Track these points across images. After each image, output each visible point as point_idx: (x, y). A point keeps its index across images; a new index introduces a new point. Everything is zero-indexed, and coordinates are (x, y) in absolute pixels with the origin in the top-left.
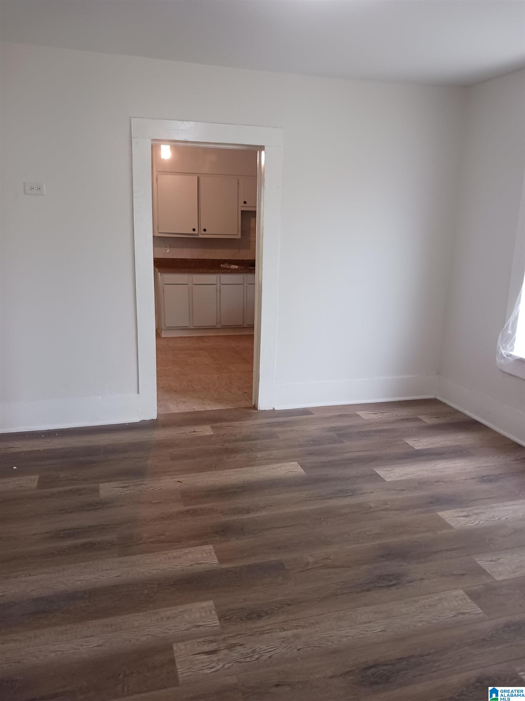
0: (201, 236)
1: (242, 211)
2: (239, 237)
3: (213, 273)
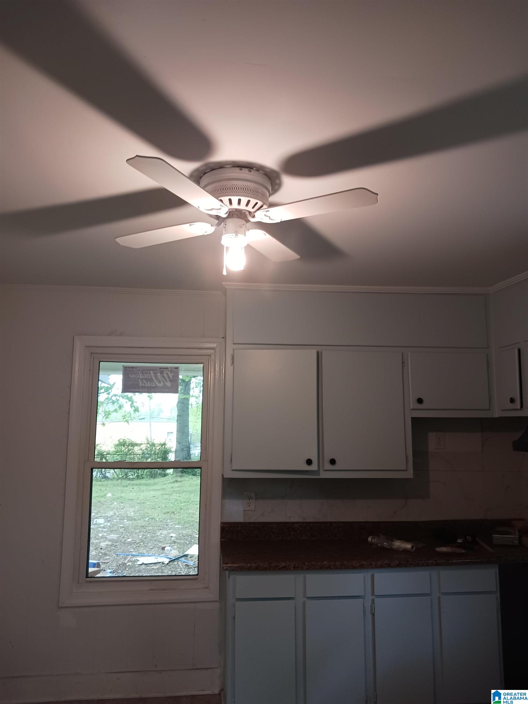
0: (324, 475)
1: (413, 419)
2: (410, 474)
3: (354, 568)
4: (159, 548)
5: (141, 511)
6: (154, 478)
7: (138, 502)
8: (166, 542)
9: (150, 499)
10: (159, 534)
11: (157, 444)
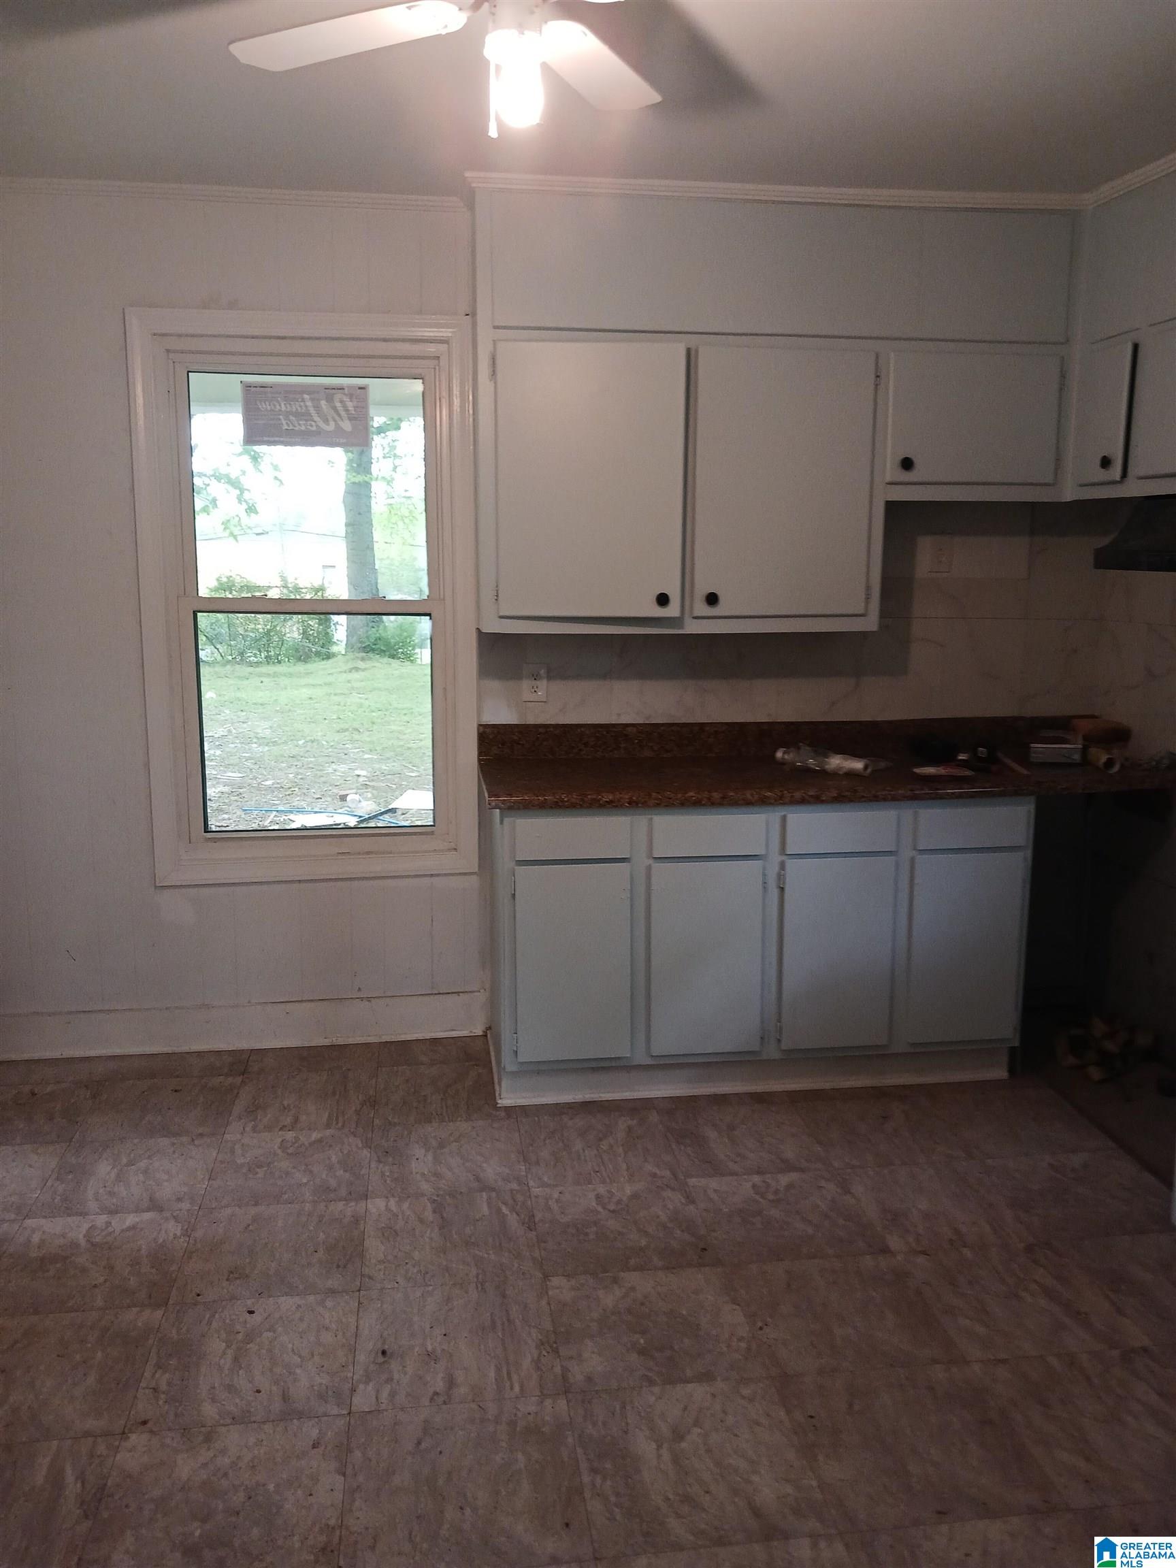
0: (692, 628)
1: (889, 504)
2: (871, 623)
3: (748, 803)
4: (333, 797)
5: (287, 726)
6: (305, 661)
7: (278, 709)
8: (346, 785)
9: (302, 704)
10: (330, 770)
11: (306, 588)
